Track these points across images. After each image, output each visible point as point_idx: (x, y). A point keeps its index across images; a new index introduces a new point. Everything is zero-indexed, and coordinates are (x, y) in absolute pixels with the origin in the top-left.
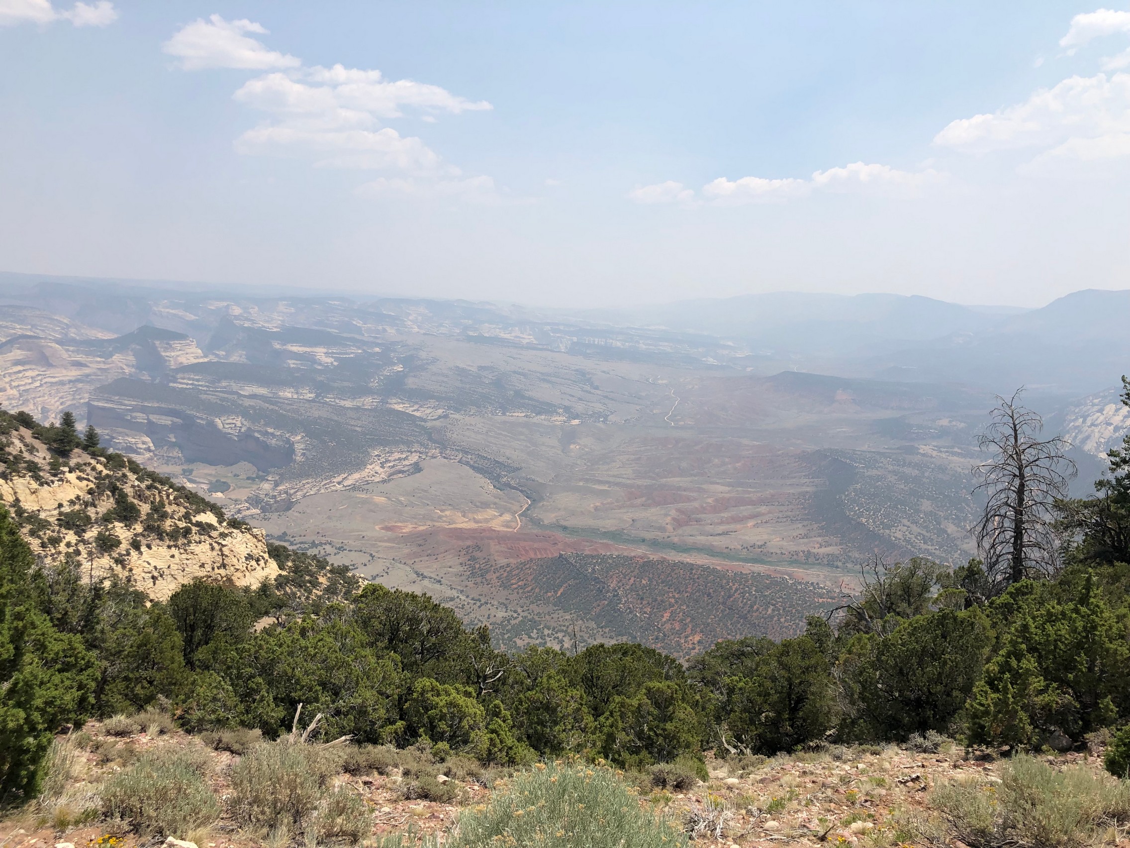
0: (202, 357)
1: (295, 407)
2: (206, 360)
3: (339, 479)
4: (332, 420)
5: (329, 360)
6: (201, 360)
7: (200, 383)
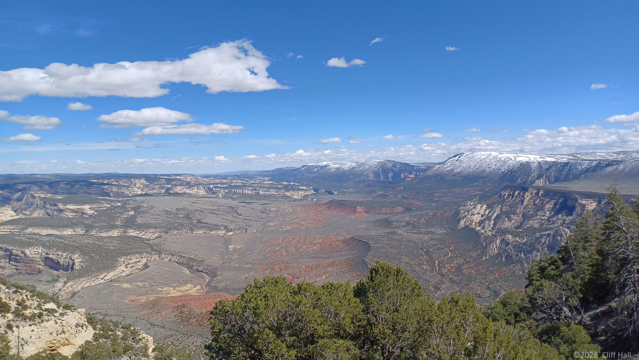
0: (15, 216)
1: (74, 239)
2: (18, 217)
3: (102, 276)
4: (96, 244)
5: (92, 212)
6: (15, 218)
7: (15, 230)
